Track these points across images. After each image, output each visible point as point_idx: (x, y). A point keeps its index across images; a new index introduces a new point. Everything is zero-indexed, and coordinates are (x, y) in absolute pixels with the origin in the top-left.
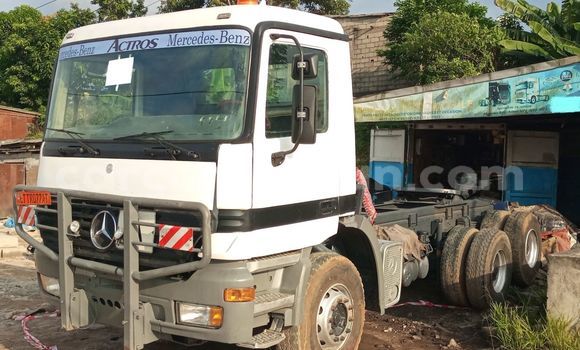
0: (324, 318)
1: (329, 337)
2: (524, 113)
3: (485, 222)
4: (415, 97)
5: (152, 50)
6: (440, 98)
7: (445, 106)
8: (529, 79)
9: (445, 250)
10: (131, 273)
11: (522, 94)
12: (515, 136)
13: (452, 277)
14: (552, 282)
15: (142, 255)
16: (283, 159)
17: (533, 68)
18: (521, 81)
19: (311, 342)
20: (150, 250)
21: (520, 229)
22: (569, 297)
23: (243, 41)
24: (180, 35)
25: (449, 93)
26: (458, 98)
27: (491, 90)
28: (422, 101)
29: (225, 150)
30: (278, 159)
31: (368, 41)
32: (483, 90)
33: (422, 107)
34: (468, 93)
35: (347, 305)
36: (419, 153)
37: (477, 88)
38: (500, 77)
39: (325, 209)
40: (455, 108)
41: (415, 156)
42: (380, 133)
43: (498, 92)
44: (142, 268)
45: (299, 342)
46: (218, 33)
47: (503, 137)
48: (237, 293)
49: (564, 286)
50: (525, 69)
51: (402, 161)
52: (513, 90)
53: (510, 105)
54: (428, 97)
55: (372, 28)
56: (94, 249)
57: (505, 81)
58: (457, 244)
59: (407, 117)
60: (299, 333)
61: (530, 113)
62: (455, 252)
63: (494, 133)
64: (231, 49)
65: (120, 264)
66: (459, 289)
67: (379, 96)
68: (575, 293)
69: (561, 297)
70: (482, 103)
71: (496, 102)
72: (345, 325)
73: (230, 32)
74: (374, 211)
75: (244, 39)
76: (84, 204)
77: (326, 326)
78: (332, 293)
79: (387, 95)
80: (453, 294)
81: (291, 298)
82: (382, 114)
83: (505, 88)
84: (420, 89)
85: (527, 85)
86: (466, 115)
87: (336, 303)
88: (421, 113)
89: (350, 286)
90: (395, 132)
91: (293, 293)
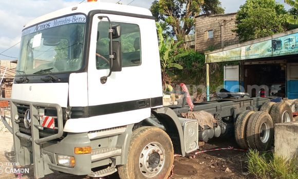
0: (144, 160)
1: (148, 169)
2: (289, 54)
3: (262, 108)
4: (237, 49)
5: (48, 28)
6: (249, 49)
7: (251, 52)
8: (290, 37)
9: (237, 122)
10: (34, 140)
11: (287, 45)
12: (291, 66)
13: (240, 135)
14: (277, 138)
15: (40, 130)
16: (106, 80)
17: (292, 32)
18: (287, 38)
19: (135, 173)
20: (42, 128)
21: (278, 111)
22: (285, 146)
23: (82, 20)
24: (58, 20)
25: (253, 47)
26: (257, 49)
27: (272, 43)
28: (241, 51)
29: (72, 76)
30: (104, 80)
31: (230, 25)
32: (268, 43)
33: (240, 54)
34: (261, 46)
35: (159, 153)
36: (246, 76)
37: (266, 43)
38: (277, 37)
39: (140, 105)
40: (256, 53)
41: (244, 77)
42: (228, 67)
43: (276, 44)
44: (41, 137)
45: (127, 172)
46: (71, 17)
47: (285, 66)
48: (81, 149)
49: (282, 140)
50: (289, 32)
51: (238, 80)
52: (283, 43)
53: (282, 50)
54: (244, 49)
55: (232, 19)
56: (25, 128)
57: (279, 39)
58: (242, 119)
59: (234, 59)
60: (127, 168)
61: (291, 54)
62: (241, 123)
63: (281, 65)
64: (77, 25)
65: (30, 134)
66: (244, 141)
67: (221, 50)
68: (288, 144)
69: (281, 146)
70: (268, 50)
71: (275, 49)
72: (159, 163)
73: (76, 16)
74: (192, 104)
75: (83, 19)
76: (23, 106)
77: (145, 164)
78: (150, 147)
79: (225, 49)
80: (241, 144)
81: (119, 151)
82: (223, 58)
83: (279, 42)
84: (239, 45)
85: (290, 40)
86: (262, 56)
87: (151, 152)
88: (240, 57)
89: (163, 143)
90: (235, 67)
91: (121, 148)
